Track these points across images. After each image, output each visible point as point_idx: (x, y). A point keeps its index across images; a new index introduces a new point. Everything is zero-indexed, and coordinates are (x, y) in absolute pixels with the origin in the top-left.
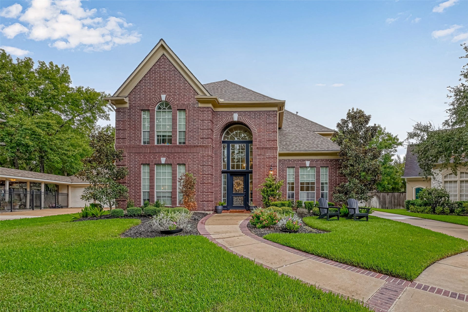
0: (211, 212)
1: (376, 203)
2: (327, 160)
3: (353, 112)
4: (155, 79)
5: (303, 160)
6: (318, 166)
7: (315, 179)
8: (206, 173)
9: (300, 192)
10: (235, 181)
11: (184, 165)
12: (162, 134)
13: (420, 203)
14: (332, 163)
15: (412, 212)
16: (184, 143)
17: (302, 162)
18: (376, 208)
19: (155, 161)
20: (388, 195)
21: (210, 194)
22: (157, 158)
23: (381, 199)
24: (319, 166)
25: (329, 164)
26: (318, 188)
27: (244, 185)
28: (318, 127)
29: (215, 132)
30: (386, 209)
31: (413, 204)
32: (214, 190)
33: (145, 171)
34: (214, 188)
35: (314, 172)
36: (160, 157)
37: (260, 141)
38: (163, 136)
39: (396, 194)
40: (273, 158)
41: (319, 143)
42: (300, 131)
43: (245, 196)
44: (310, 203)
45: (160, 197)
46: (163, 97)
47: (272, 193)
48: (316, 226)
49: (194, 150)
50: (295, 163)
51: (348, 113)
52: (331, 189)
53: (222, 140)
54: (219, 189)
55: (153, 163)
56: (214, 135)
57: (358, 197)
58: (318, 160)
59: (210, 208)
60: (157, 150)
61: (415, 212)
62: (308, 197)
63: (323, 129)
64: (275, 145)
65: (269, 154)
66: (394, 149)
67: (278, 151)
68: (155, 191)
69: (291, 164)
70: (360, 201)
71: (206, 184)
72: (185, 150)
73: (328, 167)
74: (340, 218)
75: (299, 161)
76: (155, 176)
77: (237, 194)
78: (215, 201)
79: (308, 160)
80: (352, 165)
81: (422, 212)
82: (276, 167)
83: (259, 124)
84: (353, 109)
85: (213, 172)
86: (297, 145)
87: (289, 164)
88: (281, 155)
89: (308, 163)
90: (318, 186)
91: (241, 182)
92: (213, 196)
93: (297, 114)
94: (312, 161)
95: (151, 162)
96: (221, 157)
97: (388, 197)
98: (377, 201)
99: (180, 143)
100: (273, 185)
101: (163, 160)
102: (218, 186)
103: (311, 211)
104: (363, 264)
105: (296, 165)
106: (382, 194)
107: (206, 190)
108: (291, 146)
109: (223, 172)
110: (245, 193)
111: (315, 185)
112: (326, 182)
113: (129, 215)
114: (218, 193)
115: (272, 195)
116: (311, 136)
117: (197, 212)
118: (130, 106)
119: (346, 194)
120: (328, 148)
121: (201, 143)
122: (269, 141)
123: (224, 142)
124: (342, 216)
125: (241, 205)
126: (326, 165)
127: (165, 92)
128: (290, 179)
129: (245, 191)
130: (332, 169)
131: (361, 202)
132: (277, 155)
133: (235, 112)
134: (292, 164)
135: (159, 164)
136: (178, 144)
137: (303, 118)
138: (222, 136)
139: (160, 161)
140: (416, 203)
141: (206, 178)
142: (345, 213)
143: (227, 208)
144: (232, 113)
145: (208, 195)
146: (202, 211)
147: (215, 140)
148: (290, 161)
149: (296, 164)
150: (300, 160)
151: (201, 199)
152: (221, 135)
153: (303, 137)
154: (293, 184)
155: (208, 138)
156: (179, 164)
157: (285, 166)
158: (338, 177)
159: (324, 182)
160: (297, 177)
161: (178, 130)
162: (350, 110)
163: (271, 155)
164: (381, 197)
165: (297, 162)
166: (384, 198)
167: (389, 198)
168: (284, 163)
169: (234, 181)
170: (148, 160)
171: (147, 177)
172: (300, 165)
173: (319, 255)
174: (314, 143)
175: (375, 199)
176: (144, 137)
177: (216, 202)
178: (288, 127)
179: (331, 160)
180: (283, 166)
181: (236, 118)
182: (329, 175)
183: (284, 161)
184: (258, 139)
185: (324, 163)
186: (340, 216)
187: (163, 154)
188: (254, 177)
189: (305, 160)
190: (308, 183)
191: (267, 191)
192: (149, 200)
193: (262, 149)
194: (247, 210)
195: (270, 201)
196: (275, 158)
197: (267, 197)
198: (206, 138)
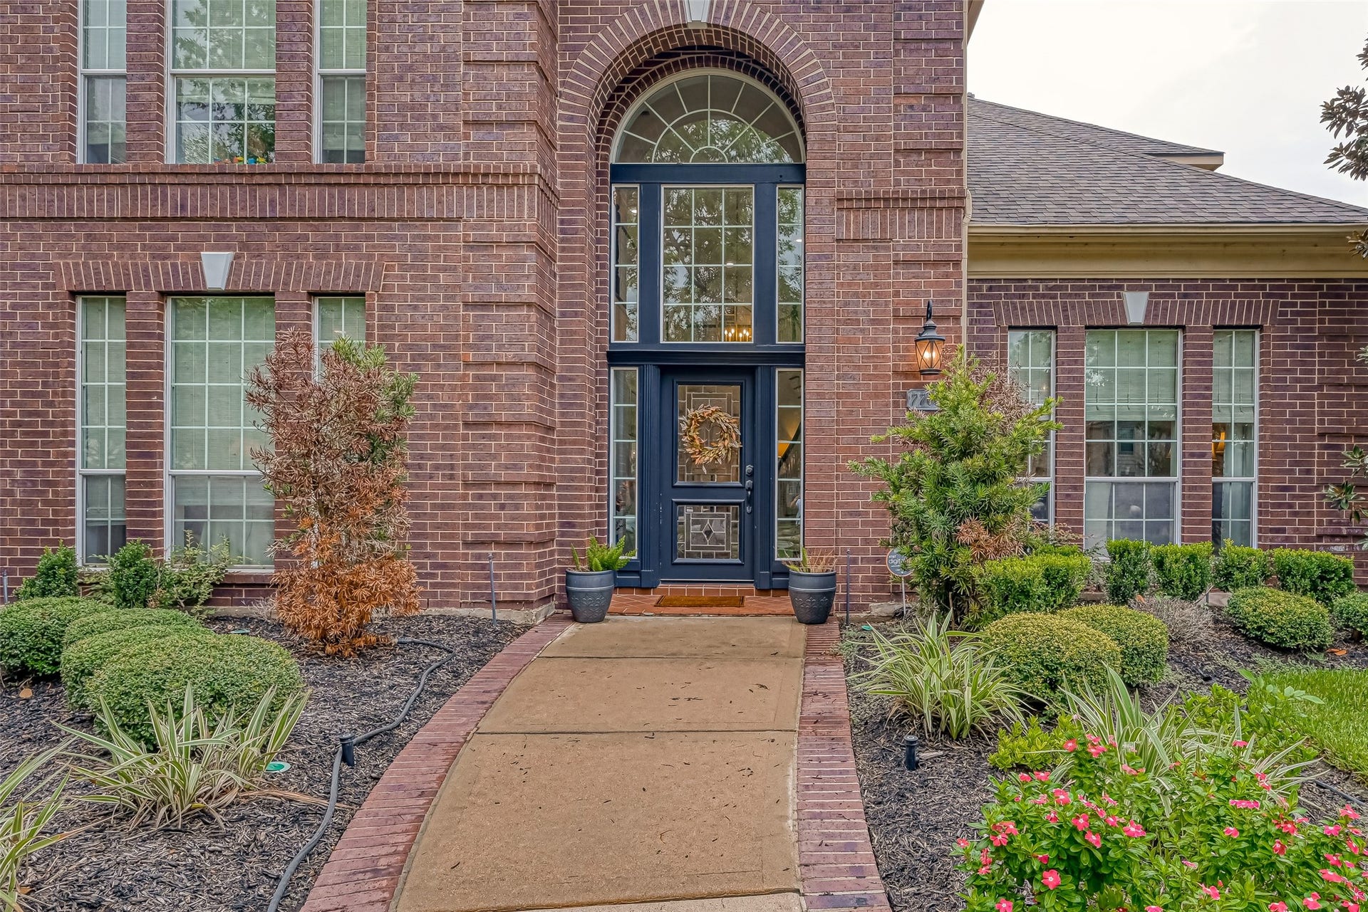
0: (538, 614)
2: (1254, 288)
5: (1110, 288)
6: (1197, 321)
7: (1179, 404)
8: (505, 356)
9: (1086, 478)
10: (691, 412)
11: (357, 296)
12: (210, 96)
14: (1283, 305)
16: (359, 154)
17: (1098, 295)
19: (166, 273)
21: (526, 496)
22: (176, 257)
24: (1205, 321)
25: (1266, 308)
26: (1194, 455)
27: (742, 439)
29: (568, 97)
32: (557, 470)
33: (100, 341)
34: (561, 452)
35: (1169, 359)
36: (194, 248)
37: (852, 159)
40: (934, 265)
43: (750, 501)
45: (199, 512)
47: (982, 491)
49: (424, 201)
50: (1056, 305)
52: (1273, 463)
53: (613, 159)
54: (589, 461)
55: (147, 284)
56: (562, 117)
58: (1196, 288)
59: (529, 587)
60: (179, 200)
62: (1133, 510)
64: (948, 181)
65: (910, 236)
67: (966, 220)
68: (167, 470)
69: (1031, 310)
71: (500, 425)
72: (358, 201)
73: (1260, 327)
75: (1085, 288)
76: (168, 372)
77: (701, 493)
78: (563, 534)
79: (1137, 285)
83: (851, 47)
85: (553, 348)
87: (1023, 308)
88: (983, 247)
89: (1136, 307)
90: (1198, 446)
91: (723, 417)
92: (550, 507)
94: (1161, 289)
95: (138, 283)
96: (603, 266)
99: (331, 155)
101: (216, 268)
102: (583, 442)
105: (1066, 317)
107: (498, 467)
109: (616, 357)
110: (749, 482)
111: (1178, 441)
112: (1244, 418)
114: (580, 488)
115: (983, 511)
117: (443, 610)
121: (467, 155)
122: (911, 152)
123: (619, 173)
125: (726, 555)
126: (1248, 318)
129: (751, 475)
130: (1282, 338)
132: (959, 247)
134: (1040, 308)
135: (189, 295)
136: (317, 159)
138: (611, 133)
139: (198, 272)
141: (500, 387)
143: (638, 573)
145: (514, 503)
146: (475, 604)
147: (562, 148)
148: (1024, 288)
149: (1065, 310)
150: (1089, 286)
151: (466, 526)
152: (604, 131)
155: (512, 124)
156: (324, 295)
157: (999, 319)
158: (1319, 388)
159: (1234, 418)
160: (1068, 389)
161: (317, 70)
163: (924, 243)
165: (1070, 296)
168: (989, 305)
169: (682, 413)
170: (115, 265)
171: (113, 377)
172: (1090, 316)
176: (93, 116)
177: (568, 544)
179: (1280, 288)
180: (985, 322)
181: (699, 4)
182: (1263, 379)
183: (990, 289)
185: (1233, 304)
187: (214, 228)
188: (812, 386)
189: (1115, 286)
190: (1131, 427)
191: (944, 482)
192: (121, 533)
193: (870, 202)
194: (763, 591)
195: (963, 556)
196: (946, 263)
197: (936, 522)
198: (500, 124)
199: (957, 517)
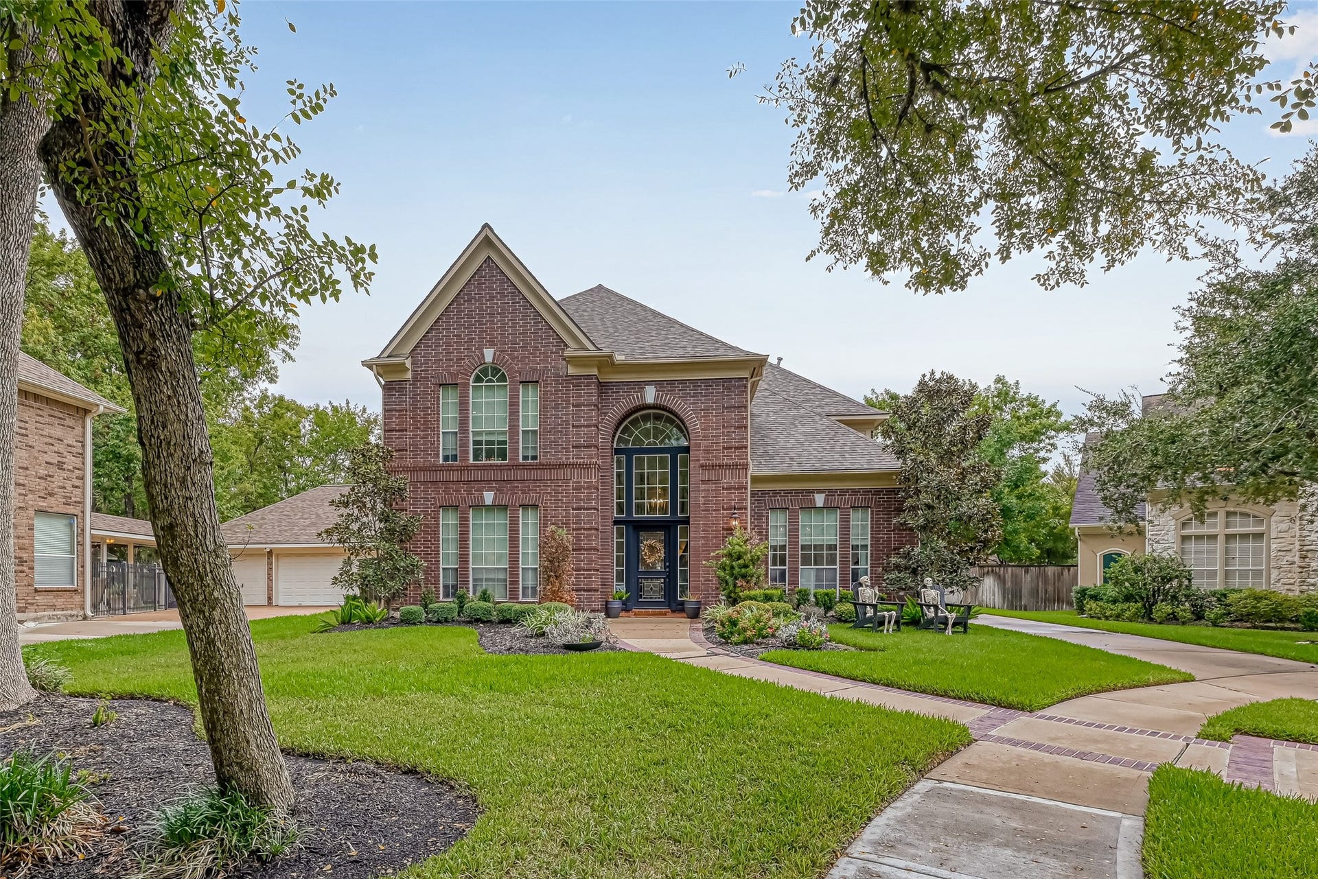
0: (600, 614)
1: (994, 595)
2: (867, 491)
3: (932, 379)
4: (469, 315)
5: (809, 493)
6: (844, 505)
7: (838, 537)
8: (586, 526)
9: (800, 567)
10: (645, 543)
11: (535, 506)
12: (484, 438)
13: (1113, 594)
14: (879, 498)
15: (1092, 617)
16: (535, 458)
17: (805, 496)
18: (994, 607)
19: (471, 500)
20: (1027, 572)
21: (593, 574)
22: (475, 494)
23: (1009, 584)
24: (848, 505)
25: (872, 500)
26: (844, 557)
27: (665, 552)
28: (838, 401)
29: (603, 431)
30: (1021, 609)
31: (1095, 598)
32: (600, 565)
33: (448, 522)
34: (602, 559)
35: (834, 520)
36: (480, 490)
37: (707, 451)
38: (488, 443)
39: (1051, 570)
40: (738, 489)
41: (847, 448)
42: (794, 417)
43: (668, 577)
44: (827, 594)
45: (481, 580)
46: (489, 355)
47: (743, 570)
48: (852, 641)
49: (560, 474)
50: (788, 499)
51: (920, 383)
52: (876, 560)
53: (615, 446)
54: (608, 562)
55: (465, 504)
56: (602, 438)
57: (943, 580)
58: (844, 492)
59: (595, 605)
60: (476, 475)
61: (1099, 618)
62: (818, 579)
63: (853, 410)
64: (742, 459)
65: (728, 479)
66: (1047, 441)
67: (750, 471)
68: (471, 566)
69: (778, 502)
70: (950, 589)
71: (585, 550)
72: (536, 474)
73: (870, 507)
74: (902, 627)
75: (799, 493)
76: (471, 533)
77: (650, 574)
78: (602, 588)
79: (820, 492)
80: (929, 507)
81: (1118, 617)
82: (746, 509)
83: (706, 410)
84: (933, 373)
85: (598, 522)
86: (792, 454)
87: (775, 501)
88: (755, 480)
89: (820, 500)
90: (845, 554)
91: (658, 544)
93: (779, 363)
94: (829, 493)
95: (462, 503)
96: (612, 488)
97: (1027, 579)
98: (996, 590)
99: (525, 458)
100: (745, 553)
101: (489, 497)
102: (608, 555)
103: (831, 613)
104: (953, 691)
105: (792, 505)
106: (1010, 569)
107: (585, 564)
108: (778, 460)
109: (616, 522)
110: (668, 569)
111: (838, 552)
112: (864, 543)
113: (435, 620)
115: (744, 576)
116: (824, 430)
118: (415, 376)
119: (914, 572)
120: (869, 462)
121: (573, 458)
122: (728, 448)
123: (618, 451)
124: (907, 624)
125: (660, 598)
126: (865, 504)
127: (492, 343)
128: (777, 537)
129: (669, 567)
130: (879, 511)
131: (951, 592)
132: (746, 482)
133: (649, 383)
134: (781, 501)
135: (479, 506)
136: (521, 460)
137: (797, 376)
138: (615, 437)
139: (482, 499)
140: (1104, 594)
141: (584, 537)
142: (913, 618)
143: (626, 605)
144: (641, 385)
145: (590, 576)
147: (601, 449)
148: (776, 494)
149: (792, 501)
150: (801, 492)
151: (573, 584)
152: (613, 436)
153: (805, 434)
154: (783, 548)
155: (589, 446)
156: (525, 507)
157: (766, 506)
158: (894, 531)
159: (860, 543)
160: (793, 532)
161: (521, 429)
162: (924, 376)
163: (734, 481)
164: (1008, 577)
165: (793, 496)
166: (1016, 581)
167: (1031, 581)
168: (761, 500)
169: (643, 543)
170: (455, 497)
171: (453, 536)
172: (802, 504)
173: (874, 682)
174: (833, 447)
175: (989, 583)
176: (445, 446)
177: (604, 592)
178: (762, 404)
179: (878, 492)
180: (760, 506)
181: (650, 395)
182: (872, 528)
183: (763, 494)
184: (703, 444)
185: (859, 498)
186: (903, 624)
187: (487, 484)
188: (692, 534)
189: (812, 492)
190: (821, 547)
191: (732, 568)
192: (455, 587)
193: (713, 467)
194: (673, 611)
195: (738, 590)
196: (741, 489)
197: (730, 580)
198: (584, 447)
199: (736, 578)
